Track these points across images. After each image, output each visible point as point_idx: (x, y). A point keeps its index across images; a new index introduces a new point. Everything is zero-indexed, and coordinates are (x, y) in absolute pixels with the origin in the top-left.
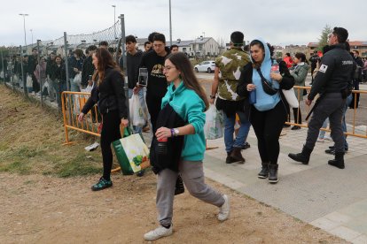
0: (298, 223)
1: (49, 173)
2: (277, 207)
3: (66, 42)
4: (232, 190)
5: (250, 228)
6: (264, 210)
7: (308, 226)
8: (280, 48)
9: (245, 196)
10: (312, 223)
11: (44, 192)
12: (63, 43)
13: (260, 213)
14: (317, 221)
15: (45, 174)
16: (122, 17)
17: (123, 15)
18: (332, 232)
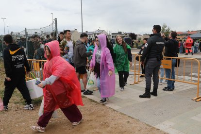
0: (148, 127)
1: (18, 103)
2: (137, 118)
3: (26, 33)
4: (114, 110)
5: (124, 129)
6: (130, 120)
7: (153, 128)
8: (140, 36)
9: (121, 113)
10: (155, 127)
11: (15, 112)
12: (25, 34)
13: (128, 122)
14: (158, 125)
15: (15, 103)
16: (56, 20)
17: (56, 19)
18: (166, 131)
